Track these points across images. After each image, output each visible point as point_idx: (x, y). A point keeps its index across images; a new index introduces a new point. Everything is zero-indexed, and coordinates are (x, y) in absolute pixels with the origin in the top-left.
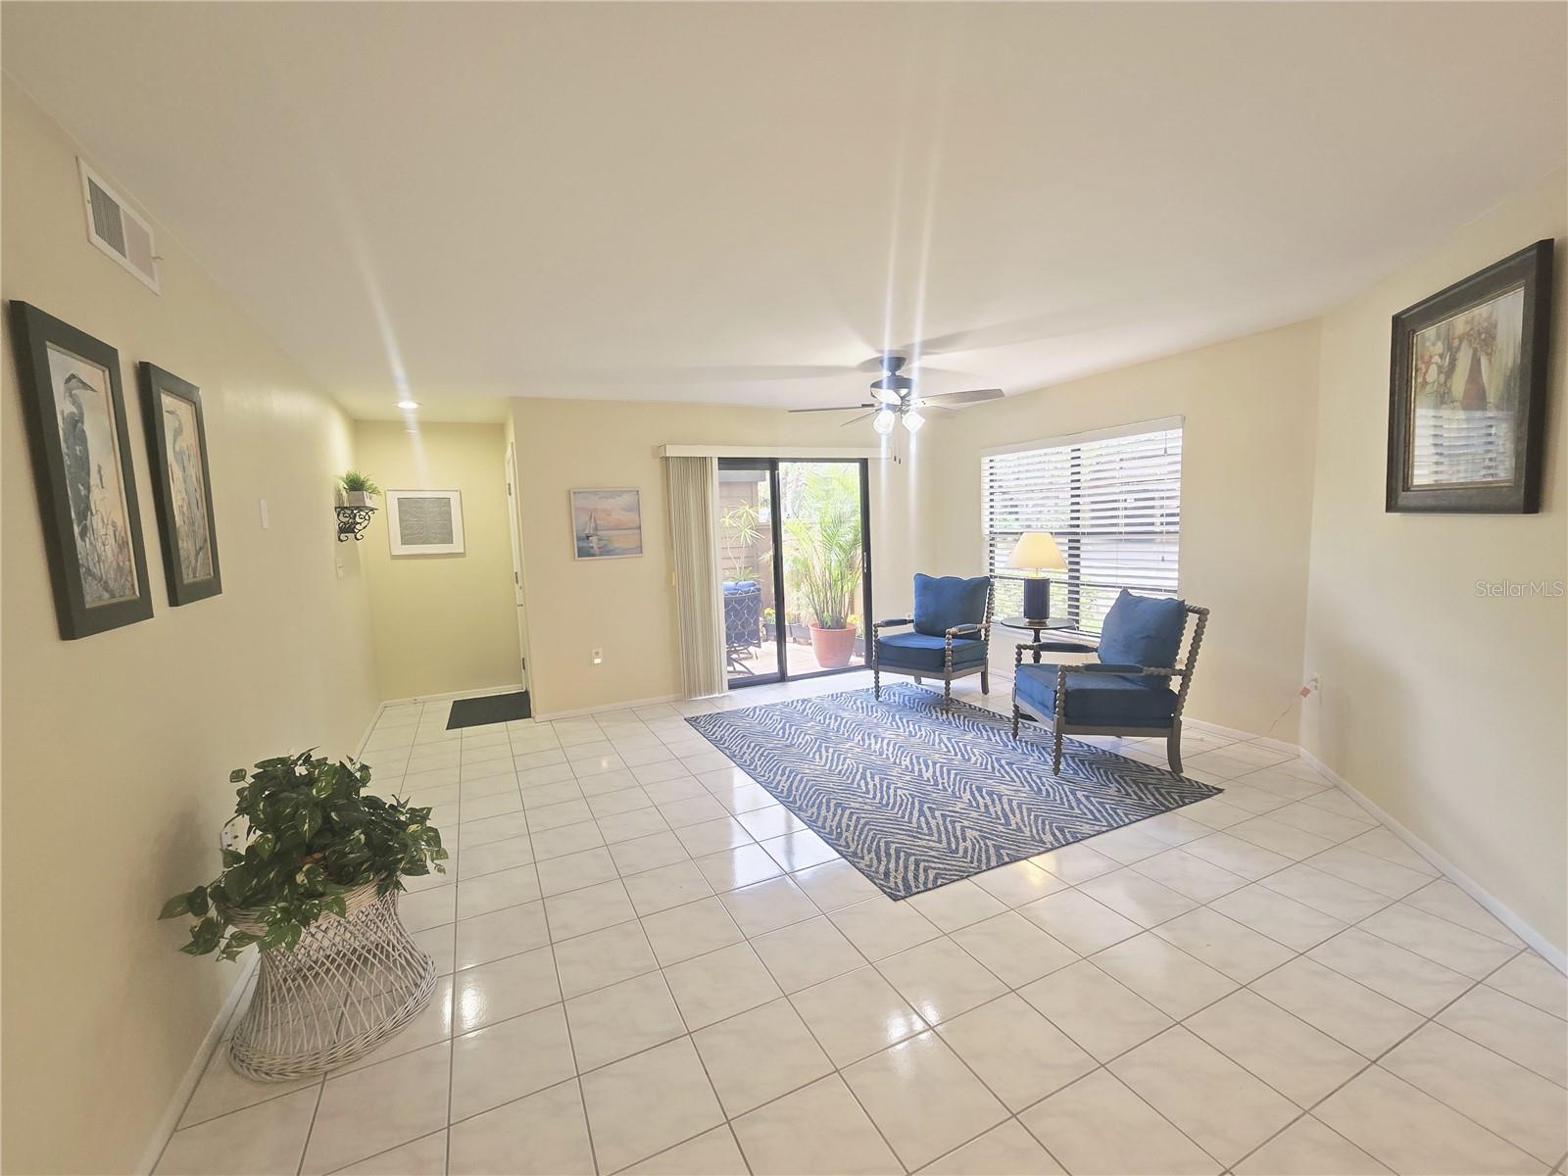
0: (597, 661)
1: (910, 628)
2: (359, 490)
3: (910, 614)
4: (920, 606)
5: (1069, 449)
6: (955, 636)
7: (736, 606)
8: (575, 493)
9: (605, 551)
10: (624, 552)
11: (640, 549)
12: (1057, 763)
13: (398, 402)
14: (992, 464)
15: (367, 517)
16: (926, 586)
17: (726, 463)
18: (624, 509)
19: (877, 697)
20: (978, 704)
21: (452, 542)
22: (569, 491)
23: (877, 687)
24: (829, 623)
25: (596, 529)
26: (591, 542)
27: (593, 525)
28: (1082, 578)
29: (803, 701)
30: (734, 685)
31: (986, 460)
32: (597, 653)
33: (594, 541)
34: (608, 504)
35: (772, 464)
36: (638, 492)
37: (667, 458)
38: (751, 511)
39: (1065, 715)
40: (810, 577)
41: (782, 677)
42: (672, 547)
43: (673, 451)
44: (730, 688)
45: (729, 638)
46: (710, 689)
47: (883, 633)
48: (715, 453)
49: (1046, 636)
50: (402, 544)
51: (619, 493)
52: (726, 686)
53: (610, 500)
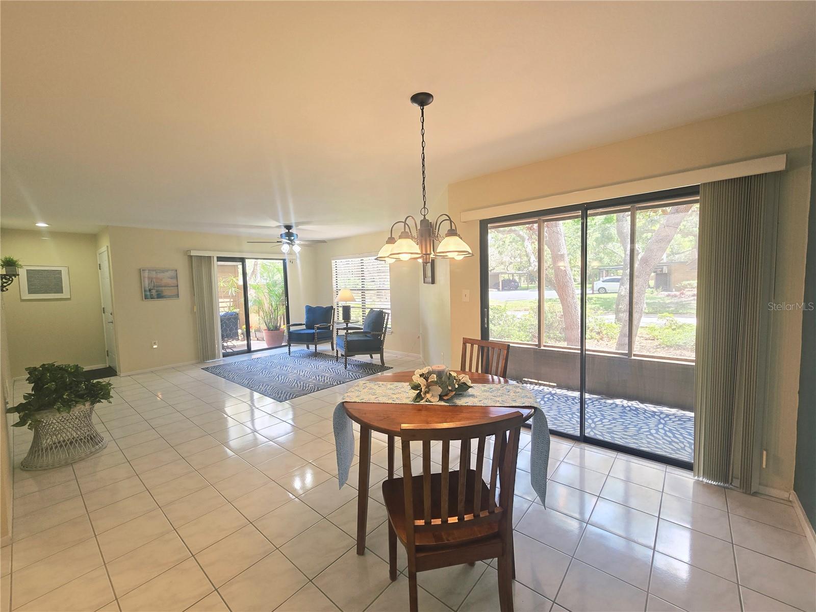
0: (155, 347)
1: (304, 327)
2: (13, 266)
3: (304, 321)
4: (307, 318)
5: (360, 259)
6: (318, 328)
7: (227, 321)
8: (143, 270)
9: (160, 296)
10: (170, 297)
11: (178, 296)
12: (346, 366)
13: (36, 223)
14: (336, 263)
15: (11, 279)
16: (310, 310)
17: (220, 259)
18: (169, 278)
19: (290, 354)
20: (330, 354)
21: (63, 293)
22: (140, 269)
23: (289, 352)
24: (272, 328)
25: (154, 287)
26: (152, 292)
27: (153, 284)
28: (366, 306)
29: (257, 358)
30: (225, 355)
31: (333, 261)
32: (155, 343)
33: (154, 292)
34: (160, 275)
35: (242, 260)
36: (176, 270)
37: (191, 257)
38: (234, 279)
39: (348, 349)
40: (263, 308)
41: (249, 351)
42: (194, 295)
43: (193, 253)
44: (223, 357)
45: (223, 336)
46: (214, 357)
47: (292, 329)
48: (215, 255)
49: (350, 325)
50: (29, 293)
51: (167, 271)
52: (221, 355)
53: (162, 274)
